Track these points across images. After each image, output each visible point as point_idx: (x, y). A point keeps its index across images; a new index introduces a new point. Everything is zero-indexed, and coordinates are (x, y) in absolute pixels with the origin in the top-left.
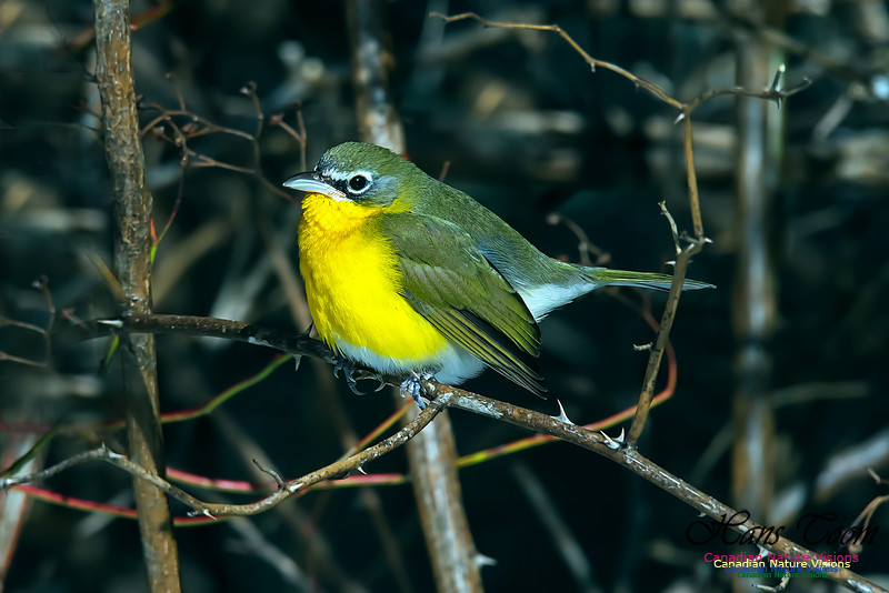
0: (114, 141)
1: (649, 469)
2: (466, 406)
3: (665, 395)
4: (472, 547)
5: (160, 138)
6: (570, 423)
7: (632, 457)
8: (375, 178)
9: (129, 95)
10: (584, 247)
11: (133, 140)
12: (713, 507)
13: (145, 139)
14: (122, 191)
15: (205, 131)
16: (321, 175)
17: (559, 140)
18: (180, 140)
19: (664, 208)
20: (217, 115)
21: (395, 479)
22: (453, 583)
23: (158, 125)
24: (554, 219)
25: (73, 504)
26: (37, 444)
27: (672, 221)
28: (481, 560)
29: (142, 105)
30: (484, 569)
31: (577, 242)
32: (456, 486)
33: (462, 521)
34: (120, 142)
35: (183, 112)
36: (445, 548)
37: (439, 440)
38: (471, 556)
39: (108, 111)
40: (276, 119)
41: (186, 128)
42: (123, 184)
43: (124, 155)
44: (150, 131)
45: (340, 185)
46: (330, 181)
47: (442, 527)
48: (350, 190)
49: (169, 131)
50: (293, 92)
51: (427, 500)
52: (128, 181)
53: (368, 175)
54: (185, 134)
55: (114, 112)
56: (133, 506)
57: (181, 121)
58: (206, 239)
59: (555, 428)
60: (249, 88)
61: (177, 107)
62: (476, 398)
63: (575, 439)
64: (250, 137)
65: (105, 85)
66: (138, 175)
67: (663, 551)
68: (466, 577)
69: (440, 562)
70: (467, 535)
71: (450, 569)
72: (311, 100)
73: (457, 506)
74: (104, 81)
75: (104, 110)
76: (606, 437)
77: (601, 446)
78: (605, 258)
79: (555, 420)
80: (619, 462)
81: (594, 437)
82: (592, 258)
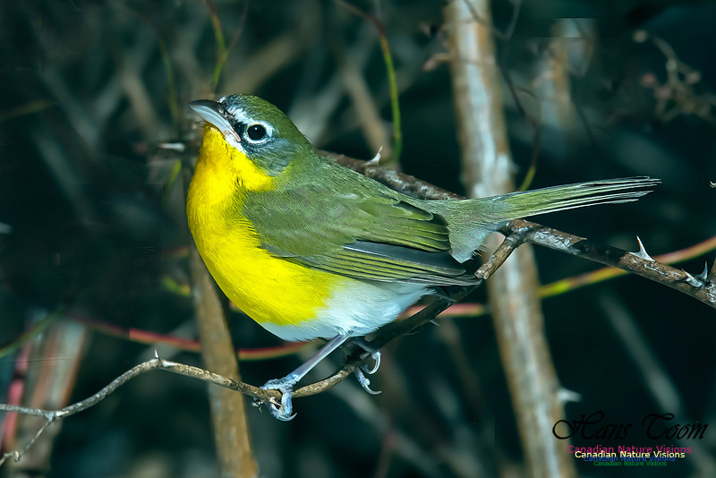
2: (542, 242)
4: (554, 381)
6: (650, 259)
7: (715, 296)
8: (275, 136)
10: (672, 65)
16: (225, 111)
21: (473, 310)
22: (535, 419)
24: (640, 36)
28: (565, 396)
30: (569, 406)
31: (663, 60)
32: (538, 318)
33: (545, 354)
36: (527, 382)
37: (521, 268)
38: (554, 391)
45: (239, 127)
46: (231, 121)
47: (523, 359)
48: (246, 136)
51: (507, 332)
53: (269, 129)
56: (197, 339)
58: (277, 55)
59: (635, 265)
62: (552, 233)
63: (656, 277)
68: (550, 413)
69: (521, 397)
70: (549, 370)
71: (532, 405)
73: (539, 339)
76: (689, 275)
77: (683, 285)
78: (694, 77)
79: (634, 257)
80: (703, 301)
81: (675, 274)
82: (682, 77)
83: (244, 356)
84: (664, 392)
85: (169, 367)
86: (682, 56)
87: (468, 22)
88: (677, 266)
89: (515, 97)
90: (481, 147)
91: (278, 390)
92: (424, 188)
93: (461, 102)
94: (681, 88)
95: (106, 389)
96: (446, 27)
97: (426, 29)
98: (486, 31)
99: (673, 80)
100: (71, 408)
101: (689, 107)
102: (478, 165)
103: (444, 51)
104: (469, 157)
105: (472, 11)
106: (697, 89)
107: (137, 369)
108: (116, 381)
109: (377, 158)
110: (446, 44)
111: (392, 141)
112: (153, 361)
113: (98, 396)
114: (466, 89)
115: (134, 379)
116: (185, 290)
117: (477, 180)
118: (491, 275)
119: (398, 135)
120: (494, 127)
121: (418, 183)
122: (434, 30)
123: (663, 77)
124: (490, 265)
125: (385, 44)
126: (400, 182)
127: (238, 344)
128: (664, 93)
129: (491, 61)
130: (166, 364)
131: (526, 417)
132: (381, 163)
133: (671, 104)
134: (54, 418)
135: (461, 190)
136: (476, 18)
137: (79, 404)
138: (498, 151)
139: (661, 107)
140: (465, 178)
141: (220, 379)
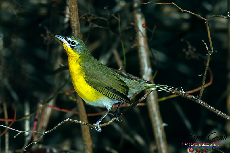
0: (73, 21)
1: (204, 104)
3: (210, 84)
4: (162, 121)
5: (84, 20)
6: (185, 93)
7: (200, 101)
9: (76, 9)
10: (190, 47)
11: (77, 21)
12: (220, 113)
13: (80, 20)
14: (75, 33)
15: (95, 18)
16: (66, 38)
17: (184, 20)
18: (89, 20)
19: (204, 42)
20: (99, 14)
21: (143, 104)
22: (157, 130)
23: (84, 16)
24: (182, 40)
25: (63, 110)
27: (206, 45)
28: (164, 125)
29: (80, 12)
30: (165, 127)
31: (187, 46)
32: (158, 106)
33: (160, 115)
34: (74, 21)
35: (89, 13)
36: (155, 121)
37: (154, 95)
38: (162, 124)
39: (71, 14)
40: (113, 15)
41: (91, 17)
42: (75, 32)
43: (75, 24)
45: (69, 42)
46: (67, 40)
47: (154, 116)
48: (71, 44)
49: (86, 18)
50: (118, 9)
51: (151, 110)
52: (76, 31)
55: (72, 14)
56: (78, 111)
57: (89, 16)
58: (96, 45)
59: (181, 94)
60: (106, 7)
61: (88, 12)
63: (186, 97)
64: (106, 20)
65: (71, 7)
66: (78, 29)
67: (210, 122)
68: (161, 129)
69: (154, 125)
70: (161, 118)
71: (156, 127)
72: (122, 11)
73: (158, 111)
74: (70, 6)
76: (194, 97)
77: (192, 99)
78: (195, 50)
79: (181, 92)
80: (197, 102)
81: (190, 96)
82: (192, 49)
83: (89, 115)
86: (192, 45)
87: (141, 37)
88: (190, 94)
89: (152, 54)
90: (145, 66)
92: (131, 76)
93: (140, 56)
94: (192, 52)
95: (56, 126)
96: (136, 38)
97: (131, 39)
98: (146, 39)
99: (190, 50)
100: (48, 131)
101: (194, 57)
102: (144, 70)
103: (136, 43)
104: (142, 68)
105: (142, 34)
106: (195, 52)
107: (64, 121)
108: (59, 124)
109: (120, 69)
110: (136, 42)
111: (123, 65)
112: (67, 119)
113: (55, 128)
114: (141, 53)
115: (63, 124)
116: (75, 100)
117: (143, 74)
118: (147, 96)
119: (125, 63)
120: (148, 62)
122: (134, 38)
123: (187, 49)
124: (147, 94)
125: (122, 42)
126: (126, 75)
127: (87, 113)
128: (188, 53)
129: (147, 46)
130: (71, 120)
131: (155, 130)
132: (121, 70)
133: (189, 56)
134: (44, 134)
136: (143, 36)
137: (50, 130)
138: (149, 67)
139: (187, 57)
140: (141, 74)
141: (83, 123)
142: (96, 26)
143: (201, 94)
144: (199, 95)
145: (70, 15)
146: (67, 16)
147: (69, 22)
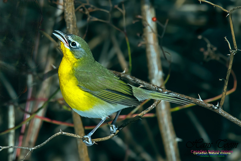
0: (67, 13)
1: (226, 115)
3: (233, 90)
4: (174, 135)
5: (81, 12)
6: (202, 101)
7: (221, 111)
8: (79, 47)
10: (209, 45)
11: (73, 13)
13: (77, 12)
14: (69, 28)
15: (95, 10)
18: (87, 12)
19: (226, 39)
20: (98, 5)
21: (152, 115)
22: (169, 146)
23: (81, 8)
24: (200, 37)
25: (55, 122)
26: (44, 104)
27: (228, 42)
28: (178, 140)
29: (76, 2)
30: (179, 143)
31: (206, 44)
32: (170, 118)
33: (172, 128)
34: (69, 14)
35: (88, 4)
36: (167, 136)
38: (175, 138)
40: (116, 6)
41: (89, 9)
42: (69, 26)
43: (70, 17)
44: (78, 10)
46: (67, 39)
47: (166, 130)
48: (71, 45)
49: (84, 10)
51: (161, 122)
52: (71, 25)
54: (89, 11)
55: (67, 5)
56: (72, 122)
57: (87, 7)
58: (96, 42)
59: (198, 102)
61: (85, 2)
62: (174, 93)
63: (204, 106)
64: (108, 12)
66: (74, 23)
68: (174, 145)
69: (165, 140)
71: (168, 143)
73: (170, 123)
75: (64, 4)
76: (213, 105)
77: (211, 108)
78: (215, 49)
79: (198, 100)
80: (217, 113)
81: (209, 105)
82: (211, 49)
84: (205, 137)
85: (64, 134)
86: (212, 43)
87: (150, 33)
88: (210, 103)
89: (164, 54)
90: (154, 69)
91: (87, 138)
92: (138, 80)
93: (148, 56)
94: (211, 52)
95: (46, 141)
96: (144, 34)
97: (138, 35)
98: (156, 35)
99: (209, 50)
100: (37, 147)
101: (213, 57)
102: (153, 74)
103: (144, 41)
104: (151, 71)
105: (152, 30)
106: (216, 52)
107: (55, 135)
108: (49, 139)
109: (124, 72)
110: (144, 39)
111: (129, 67)
112: (60, 132)
113: (44, 143)
114: (150, 52)
115: (54, 138)
117: (153, 78)
118: (157, 105)
119: (131, 65)
120: (158, 63)
121: (136, 79)
122: (141, 35)
123: (206, 49)
124: (156, 102)
125: (127, 39)
126: (131, 79)
127: (84, 125)
128: (206, 53)
129: (157, 44)
130: (64, 133)
131: (167, 146)
132: (126, 73)
133: (208, 57)
134: (32, 150)
135: (148, 81)
136: (153, 31)
137: (39, 146)
138: (159, 70)
139: (205, 57)
140: (149, 78)
141: (79, 137)
142: (96, 19)
143: (222, 103)
144: (220, 104)
145: (64, 6)
146: (61, 7)
147: (63, 14)
